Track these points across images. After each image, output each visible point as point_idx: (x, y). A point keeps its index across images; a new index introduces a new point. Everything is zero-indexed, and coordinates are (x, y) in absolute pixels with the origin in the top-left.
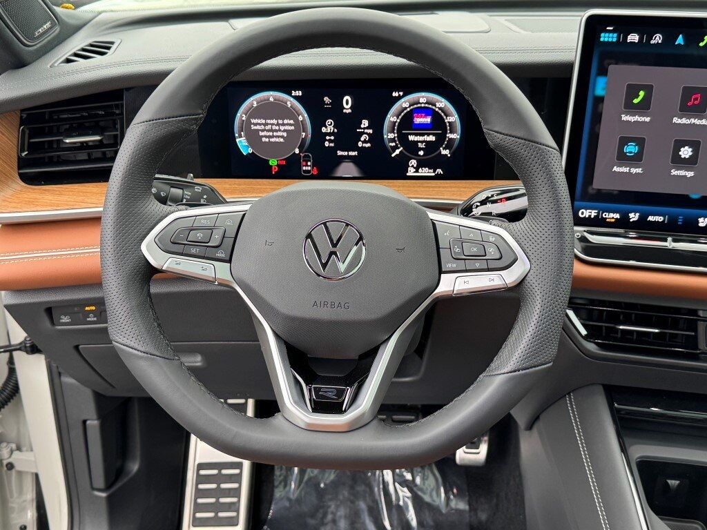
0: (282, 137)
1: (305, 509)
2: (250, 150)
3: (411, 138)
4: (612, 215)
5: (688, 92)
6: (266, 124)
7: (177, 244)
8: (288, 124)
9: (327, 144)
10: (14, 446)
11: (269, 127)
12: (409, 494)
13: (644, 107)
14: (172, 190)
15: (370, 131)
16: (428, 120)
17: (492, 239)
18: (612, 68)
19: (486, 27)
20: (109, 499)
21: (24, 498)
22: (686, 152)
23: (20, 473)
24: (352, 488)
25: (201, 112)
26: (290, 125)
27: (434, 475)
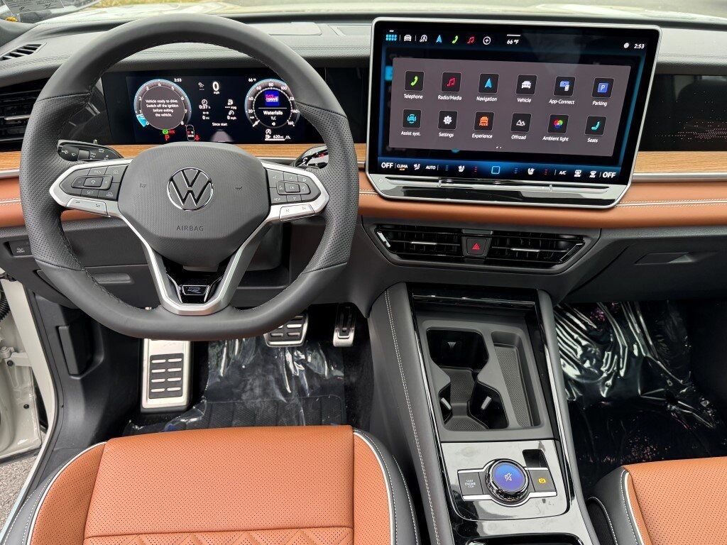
0: (170, 113)
1: (232, 383)
2: (147, 123)
3: (265, 113)
4: (403, 166)
5: (447, 77)
6: (157, 104)
7: (76, 188)
8: (173, 103)
9: (204, 118)
10: (12, 349)
11: (159, 106)
12: (303, 369)
13: (418, 88)
14: (81, 152)
15: (235, 108)
16: (276, 99)
17: (304, 180)
18: (395, 60)
19: (319, 32)
20: (83, 381)
21: (25, 386)
22: (448, 120)
23: (19, 367)
24: (264, 366)
25: (87, 91)
26: (175, 104)
27: (320, 354)
